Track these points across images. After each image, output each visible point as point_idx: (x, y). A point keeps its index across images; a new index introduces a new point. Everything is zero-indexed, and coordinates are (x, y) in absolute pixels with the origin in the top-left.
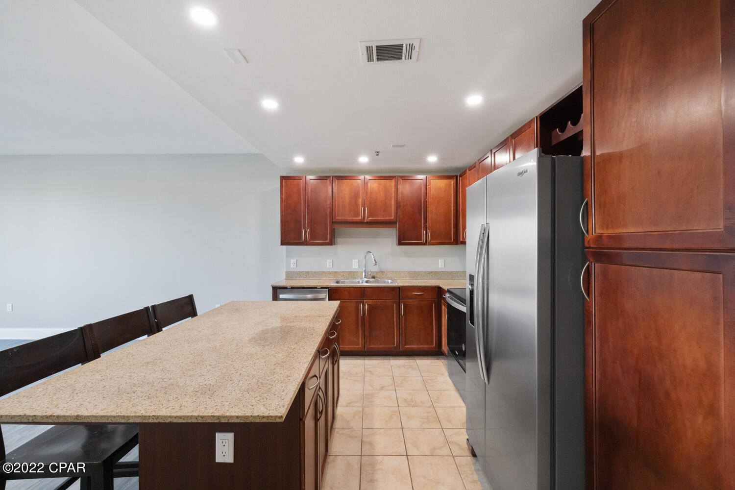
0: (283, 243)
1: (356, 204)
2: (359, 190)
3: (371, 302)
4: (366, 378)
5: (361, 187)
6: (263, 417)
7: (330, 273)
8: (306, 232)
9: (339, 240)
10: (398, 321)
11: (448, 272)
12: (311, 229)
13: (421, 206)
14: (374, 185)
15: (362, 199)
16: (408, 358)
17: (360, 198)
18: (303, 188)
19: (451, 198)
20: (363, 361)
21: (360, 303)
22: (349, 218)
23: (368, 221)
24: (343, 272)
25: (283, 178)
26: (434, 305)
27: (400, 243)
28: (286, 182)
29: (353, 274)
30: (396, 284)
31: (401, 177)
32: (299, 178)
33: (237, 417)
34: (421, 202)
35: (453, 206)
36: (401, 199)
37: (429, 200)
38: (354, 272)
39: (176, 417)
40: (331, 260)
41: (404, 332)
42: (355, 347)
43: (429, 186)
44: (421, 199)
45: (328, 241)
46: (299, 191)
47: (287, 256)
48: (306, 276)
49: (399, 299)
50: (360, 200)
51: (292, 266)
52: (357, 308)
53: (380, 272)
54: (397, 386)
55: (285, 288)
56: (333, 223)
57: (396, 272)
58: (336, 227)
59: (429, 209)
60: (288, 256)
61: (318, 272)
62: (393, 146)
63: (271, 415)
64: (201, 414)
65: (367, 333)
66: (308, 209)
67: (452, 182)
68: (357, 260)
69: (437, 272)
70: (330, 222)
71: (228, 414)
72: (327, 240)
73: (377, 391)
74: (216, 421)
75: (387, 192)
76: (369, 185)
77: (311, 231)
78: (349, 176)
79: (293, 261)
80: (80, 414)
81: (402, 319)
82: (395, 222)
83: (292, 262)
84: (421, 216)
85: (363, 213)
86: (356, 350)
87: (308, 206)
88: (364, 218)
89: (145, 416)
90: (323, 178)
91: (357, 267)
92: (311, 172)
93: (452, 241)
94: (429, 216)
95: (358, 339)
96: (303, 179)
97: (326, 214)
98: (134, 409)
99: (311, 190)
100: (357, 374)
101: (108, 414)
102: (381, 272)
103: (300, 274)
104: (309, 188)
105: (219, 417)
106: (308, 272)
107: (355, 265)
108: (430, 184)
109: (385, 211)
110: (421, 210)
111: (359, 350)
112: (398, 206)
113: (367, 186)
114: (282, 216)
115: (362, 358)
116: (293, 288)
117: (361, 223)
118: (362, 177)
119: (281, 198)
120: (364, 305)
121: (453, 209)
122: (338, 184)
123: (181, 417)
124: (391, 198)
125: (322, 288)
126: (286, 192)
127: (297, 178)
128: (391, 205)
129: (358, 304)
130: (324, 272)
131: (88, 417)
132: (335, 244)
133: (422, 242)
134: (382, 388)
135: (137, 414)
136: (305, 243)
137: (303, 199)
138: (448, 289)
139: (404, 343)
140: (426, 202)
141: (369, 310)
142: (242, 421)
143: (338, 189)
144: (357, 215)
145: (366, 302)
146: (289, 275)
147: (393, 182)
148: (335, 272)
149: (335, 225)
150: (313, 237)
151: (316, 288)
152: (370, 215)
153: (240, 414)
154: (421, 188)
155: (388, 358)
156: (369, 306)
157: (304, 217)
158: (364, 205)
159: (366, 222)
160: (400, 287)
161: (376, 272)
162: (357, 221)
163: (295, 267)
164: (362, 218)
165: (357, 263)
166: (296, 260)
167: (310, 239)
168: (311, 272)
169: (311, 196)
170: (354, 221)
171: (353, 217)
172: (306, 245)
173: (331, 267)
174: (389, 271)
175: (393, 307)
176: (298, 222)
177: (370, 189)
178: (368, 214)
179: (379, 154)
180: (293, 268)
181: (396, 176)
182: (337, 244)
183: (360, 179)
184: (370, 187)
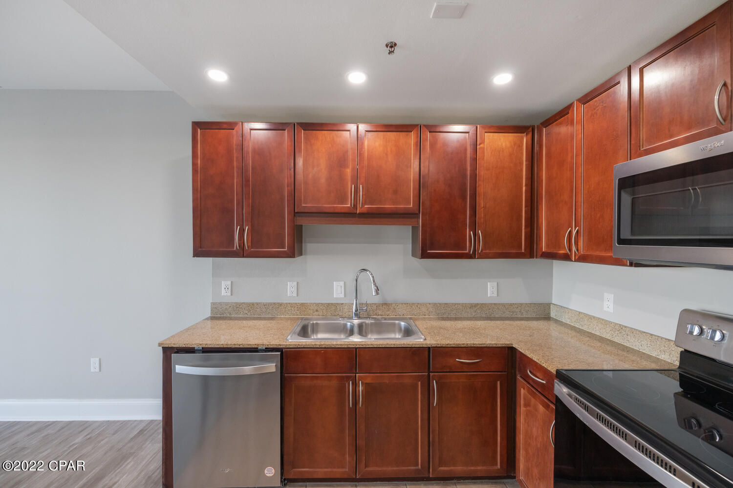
0: (197, 253)
1: (341, 178)
2: (347, 152)
3: (369, 378)
5: (350, 146)
7: (292, 305)
8: (242, 231)
9: (308, 246)
10: (426, 417)
11: (503, 305)
12: (253, 226)
13: (465, 184)
14: (374, 142)
15: (353, 169)
17: (348, 167)
18: (237, 146)
19: (522, 170)
21: (348, 378)
22: (327, 206)
23: (364, 210)
24: (316, 304)
25: (196, 125)
26: (499, 382)
27: (424, 254)
28: (202, 134)
29: (334, 308)
31: (427, 126)
32: (230, 126)
34: (465, 176)
35: (526, 185)
37: (481, 172)
38: (336, 305)
40: (295, 283)
41: (437, 439)
43: (481, 146)
44: (466, 170)
45: (286, 250)
46: (229, 151)
47: (212, 276)
49: (429, 372)
50: (349, 171)
51: (223, 293)
52: (342, 391)
55: (191, 350)
56: (295, 214)
57: (412, 305)
58: (300, 221)
59: (481, 189)
60: (215, 274)
61: (270, 304)
65: (361, 442)
66: (247, 187)
67: (525, 139)
68: (342, 284)
69: (485, 304)
70: (289, 213)
72: (284, 248)
75: (399, 154)
76: (366, 141)
77: (252, 230)
78: (326, 124)
79: (225, 284)
81: (435, 414)
82: (415, 214)
83: (223, 287)
84: (466, 202)
86: (338, 476)
87: (248, 181)
88: (355, 206)
90: (279, 127)
91: (342, 296)
93: (523, 251)
94: (481, 202)
95: (343, 455)
96: (238, 128)
97: (282, 197)
99: (254, 151)
102: (386, 304)
103: (237, 308)
104: (249, 147)
106: (253, 304)
107: (338, 292)
108: (483, 142)
109: (395, 192)
110: (466, 190)
112: (421, 184)
113: (363, 144)
114: (195, 200)
116: (206, 350)
117: (353, 216)
118: (352, 127)
119: (194, 165)
120: (355, 385)
121: (526, 191)
122: (306, 138)
124: (408, 167)
125: (268, 350)
126: (203, 154)
127: (225, 126)
128: (409, 180)
129: (343, 380)
130: (281, 304)
132: (301, 254)
133: (467, 251)
136: (242, 253)
137: (238, 167)
138: (558, 371)
139: (437, 463)
140: (474, 176)
141: (366, 394)
143: (306, 149)
144: (342, 199)
145: (361, 378)
146: (218, 308)
147: (412, 137)
148: (302, 304)
149: (298, 218)
150: (254, 243)
151: (254, 349)
152: (368, 199)
154: (466, 150)
156: (367, 385)
157: (240, 204)
158: (356, 180)
159: (359, 214)
160: (431, 349)
161: (375, 304)
162: (343, 211)
163: (229, 294)
164: (351, 205)
165: (341, 286)
166: (229, 283)
167: (250, 244)
168: (257, 304)
169: (253, 162)
170: (336, 211)
171: (334, 203)
172: (243, 256)
173: (295, 295)
174: (399, 304)
175: (415, 387)
176: (227, 211)
177: (368, 150)
178: (364, 196)
179: (397, 49)
180: (224, 294)
181: (418, 125)
182: (305, 254)
183: (349, 131)
184: (368, 146)
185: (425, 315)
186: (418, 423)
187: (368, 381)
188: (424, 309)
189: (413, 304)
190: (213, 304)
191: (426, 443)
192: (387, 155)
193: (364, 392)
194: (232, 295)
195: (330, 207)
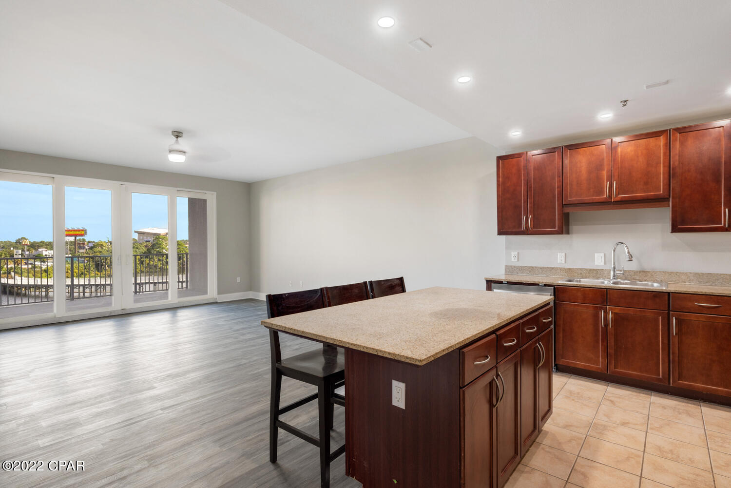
0: (500, 233)
1: (599, 179)
2: (603, 159)
3: (617, 310)
4: (603, 407)
5: (605, 155)
6: (407, 358)
7: (561, 269)
8: (527, 219)
9: (573, 228)
10: (666, 342)
12: (534, 215)
13: (719, 169)
14: (627, 149)
15: (608, 171)
16: (687, 401)
17: (604, 170)
18: (524, 167)
20: (605, 387)
21: (601, 308)
22: (587, 198)
23: (617, 199)
24: (580, 269)
25: (499, 158)
27: (675, 229)
28: (503, 164)
29: (596, 273)
30: (664, 288)
31: (675, 130)
32: (519, 155)
33: (389, 353)
34: (719, 164)
36: (677, 163)
38: (597, 270)
39: (352, 344)
40: (564, 254)
41: (677, 359)
42: (592, 366)
44: (720, 158)
45: (557, 229)
46: (519, 171)
47: (506, 248)
48: (530, 272)
49: (669, 310)
51: (513, 259)
52: (596, 317)
53: (640, 272)
54: (651, 429)
55: (500, 282)
56: (563, 206)
58: (567, 210)
60: (508, 247)
61: (545, 268)
62: (648, 87)
63: (413, 357)
64: (366, 346)
65: (611, 351)
66: (530, 190)
68: (602, 255)
70: (559, 205)
71: (383, 350)
72: (555, 228)
73: (614, 425)
74: (375, 353)
75: (650, 155)
76: (619, 150)
77: (533, 218)
78: (586, 143)
79: (514, 253)
80: (304, 330)
81: (675, 341)
82: (668, 198)
83: (512, 256)
84: (720, 185)
85: (609, 188)
86: (593, 370)
87: (530, 187)
88: (610, 196)
89: (335, 340)
90: (551, 151)
91: (603, 263)
92: (535, 146)
95: (598, 357)
96: (524, 157)
97: (554, 197)
98: (331, 335)
99: (534, 168)
100: (589, 398)
101: (317, 334)
103: (522, 269)
104: (531, 166)
105: (377, 350)
106: (533, 267)
107: (599, 261)
109: (646, 183)
110: (719, 176)
111: (599, 371)
112: (671, 174)
113: (616, 152)
114: (499, 202)
115: (603, 382)
116: (509, 283)
117: (608, 204)
118: (607, 141)
119: (498, 181)
120: (606, 313)
122: (571, 155)
123: (354, 345)
124: (658, 163)
125: (545, 285)
126: (503, 174)
127: (516, 156)
128: (658, 174)
129: (597, 310)
130: (553, 268)
131: (308, 333)
132: (568, 233)
133: (722, 225)
134: (624, 424)
135: (331, 337)
136: (527, 232)
137: (524, 180)
139: (677, 375)
140: (729, 162)
141: (615, 320)
142: (392, 358)
143: (571, 162)
144: (601, 192)
145: (610, 309)
146: (509, 269)
147: (662, 140)
148: (569, 269)
149: (565, 208)
150: (535, 225)
151: (537, 285)
152: (620, 191)
153: (391, 352)
154: (719, 141)
155: (649, 392)
156: (615, 314)
157: (526, 202)
158: (610, 179)
159: (614, 202)
160: (671, 294)
161: (633, 271)
162: (600, 201)
163: (516, 260)
164: (607, 196)
165: (602, 257)
166: (516, 253)
167: (532, 226)
168: (536, 267)
169: (534, 175)
170: (595, 201)
171: (593, 196)
172: (528, 234)
173: (563, 262)
174: (657, 272)
175: (657, 321)
176: (517, 207)
177: (621, 156)
178: (618, 190)
179: (628, 103)
180: (513, 261)
181: (667, 130)
182: (572, 233)
183: (604, 144)
184: (621, 152)
185: (685, 282)
186: (659, 346)
187: (616, 311)
188: (683, 277)
189: (672, 273)
190: (506, 266)
191: (667, 360)
192: (638, 157)
193: (613, 319)
194: (518, 261)
195: (589, 199)
